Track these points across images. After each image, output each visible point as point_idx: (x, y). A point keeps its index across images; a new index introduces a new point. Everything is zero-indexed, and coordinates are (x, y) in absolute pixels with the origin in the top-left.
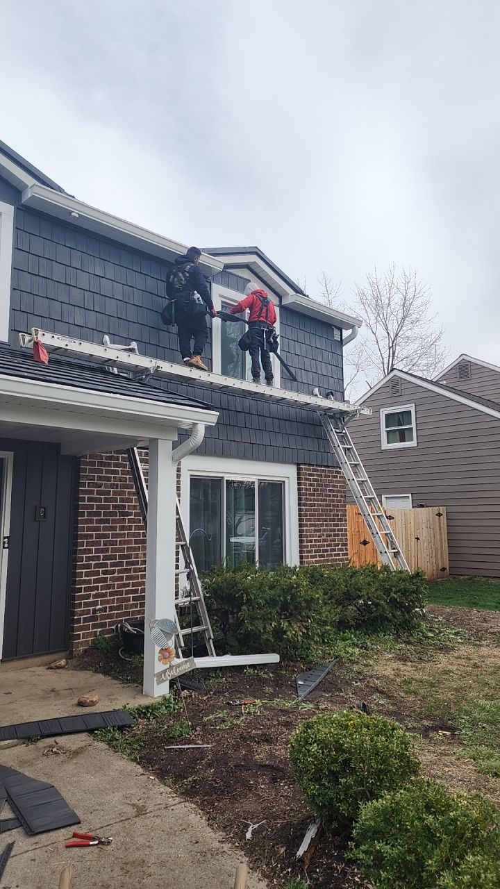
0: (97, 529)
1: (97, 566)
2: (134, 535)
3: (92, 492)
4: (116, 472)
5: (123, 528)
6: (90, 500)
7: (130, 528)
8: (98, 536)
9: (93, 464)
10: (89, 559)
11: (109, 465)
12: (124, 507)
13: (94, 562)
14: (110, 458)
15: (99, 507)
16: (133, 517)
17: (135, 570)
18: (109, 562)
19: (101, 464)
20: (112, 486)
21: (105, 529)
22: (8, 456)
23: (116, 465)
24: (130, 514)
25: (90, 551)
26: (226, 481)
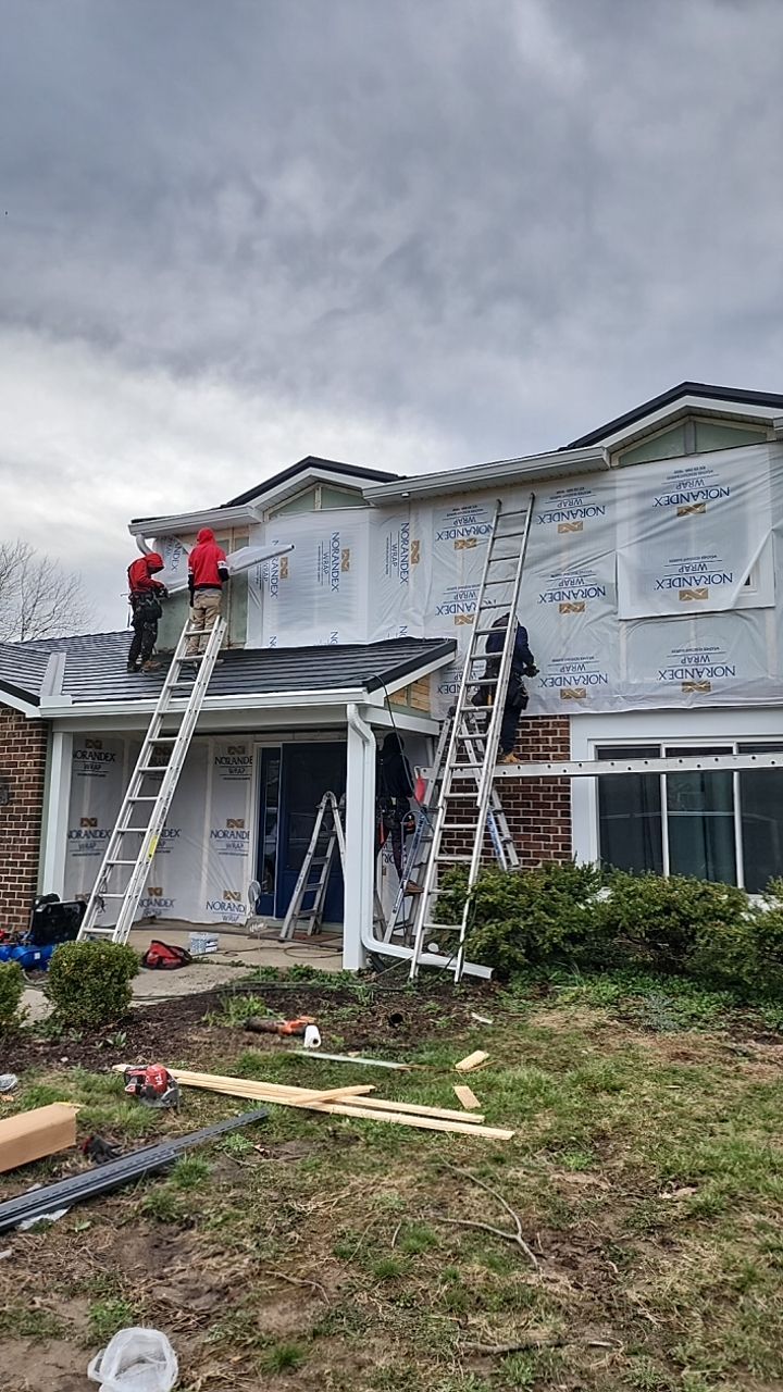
26: (667, 749)
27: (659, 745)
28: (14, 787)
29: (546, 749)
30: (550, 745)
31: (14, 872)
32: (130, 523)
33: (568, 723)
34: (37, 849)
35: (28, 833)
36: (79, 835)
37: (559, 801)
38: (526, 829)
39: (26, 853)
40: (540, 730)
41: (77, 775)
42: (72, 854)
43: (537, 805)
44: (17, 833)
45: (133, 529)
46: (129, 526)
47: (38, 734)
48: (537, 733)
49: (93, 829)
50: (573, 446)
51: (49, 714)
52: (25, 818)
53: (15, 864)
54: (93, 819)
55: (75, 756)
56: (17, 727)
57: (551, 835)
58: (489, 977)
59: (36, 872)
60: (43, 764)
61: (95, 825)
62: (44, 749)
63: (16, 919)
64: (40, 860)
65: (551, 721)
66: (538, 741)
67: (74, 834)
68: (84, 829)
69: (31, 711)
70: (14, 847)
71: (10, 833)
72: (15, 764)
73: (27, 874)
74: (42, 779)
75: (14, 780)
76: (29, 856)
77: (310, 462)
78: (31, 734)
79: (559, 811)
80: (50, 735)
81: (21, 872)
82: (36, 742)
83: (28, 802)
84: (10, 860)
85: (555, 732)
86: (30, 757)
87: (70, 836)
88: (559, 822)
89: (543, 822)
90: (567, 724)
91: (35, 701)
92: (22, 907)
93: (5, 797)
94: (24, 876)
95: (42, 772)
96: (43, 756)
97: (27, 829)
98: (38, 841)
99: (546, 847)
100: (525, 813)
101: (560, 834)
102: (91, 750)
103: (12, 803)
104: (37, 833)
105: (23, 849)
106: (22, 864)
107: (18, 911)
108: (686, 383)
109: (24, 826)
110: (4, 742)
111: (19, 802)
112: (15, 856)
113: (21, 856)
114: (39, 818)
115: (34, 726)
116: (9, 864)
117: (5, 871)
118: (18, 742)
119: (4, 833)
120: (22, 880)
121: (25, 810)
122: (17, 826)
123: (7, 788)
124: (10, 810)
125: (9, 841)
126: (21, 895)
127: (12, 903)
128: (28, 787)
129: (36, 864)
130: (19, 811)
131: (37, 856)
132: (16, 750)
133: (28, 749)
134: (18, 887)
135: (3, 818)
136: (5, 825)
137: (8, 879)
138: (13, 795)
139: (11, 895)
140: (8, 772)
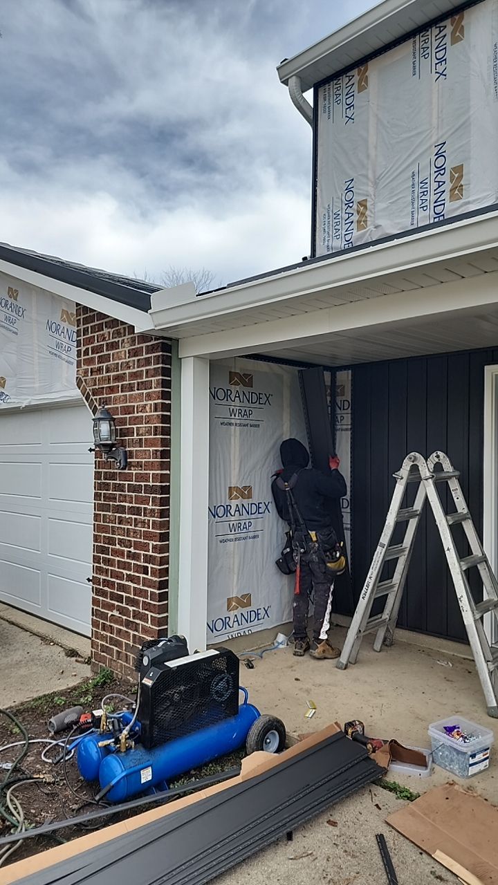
28: (133, 443)
31: (136, 568)
34: (165, 537)
35: (154, 513)
36: (227, 510)
39: (151, 543)
41: (217, 425)
42: (216, 541)
44: (137, 511)
45: (287, 77)
46: (278, 69)
47: (157, 361)
49: (245, 502)
51: (165, 323)
53: (135, 556)
54: (245, 488)
55: (213, 395)
56: (135, 353)
59: (166, 572)
60: (167, 408)
61: (249, 497)
62: (166, 384)
64: (171, 554)
67: (221, 511)
68: (234, 503)
69: (141, 322)
70: (135, 531)
72: (131, 410)
73: (153, 574)
74: (166, 431)
75: (129, 432)
76: (154, 547)
78: (148, 362)
80: (173, 362)
81: (145, 571)
82: (156, 372)
83: (150, 466)
84: (132, 550)
86: (149, 396)
87: (213, 513)
91: (145, 305)
92: (149, 625)
93: (121, 457)
94: (149, 577)
95: (166, 419)
96: (166, 395)
97: (150, 507)
98: (166, 525)
102: (238, 388)
103: (128, 465)
104: (164, 513)
105: (148, 536)
106: (149, 559)
109: (146, 501)
110: (117, 378)
111: (139, 465)
112: (138, 545)
113: (145, 547)
114: (166, 490)
115: (151, 349)
116: (131, 555)
117: (126, 566)
118: (135, 375)
119: (121, 509)
120: (146, 583)
121: (145, 478)
122: (139, 500)
123: (123, 444)
124: (128, 477)
125: (128, 522)
126: (147, 606)
127: (136, 615)
128: (150, 443)
129: (165, 561)
130: (140, 477)
131: (165, 549)
132: (131, 388)
133: (147, 385)
134: (142, 593)
135: (120, 488)
136: (124, 498)
137: (130, 578)
138: (131, 454)
139: (134, 603)
140: (123, 422)
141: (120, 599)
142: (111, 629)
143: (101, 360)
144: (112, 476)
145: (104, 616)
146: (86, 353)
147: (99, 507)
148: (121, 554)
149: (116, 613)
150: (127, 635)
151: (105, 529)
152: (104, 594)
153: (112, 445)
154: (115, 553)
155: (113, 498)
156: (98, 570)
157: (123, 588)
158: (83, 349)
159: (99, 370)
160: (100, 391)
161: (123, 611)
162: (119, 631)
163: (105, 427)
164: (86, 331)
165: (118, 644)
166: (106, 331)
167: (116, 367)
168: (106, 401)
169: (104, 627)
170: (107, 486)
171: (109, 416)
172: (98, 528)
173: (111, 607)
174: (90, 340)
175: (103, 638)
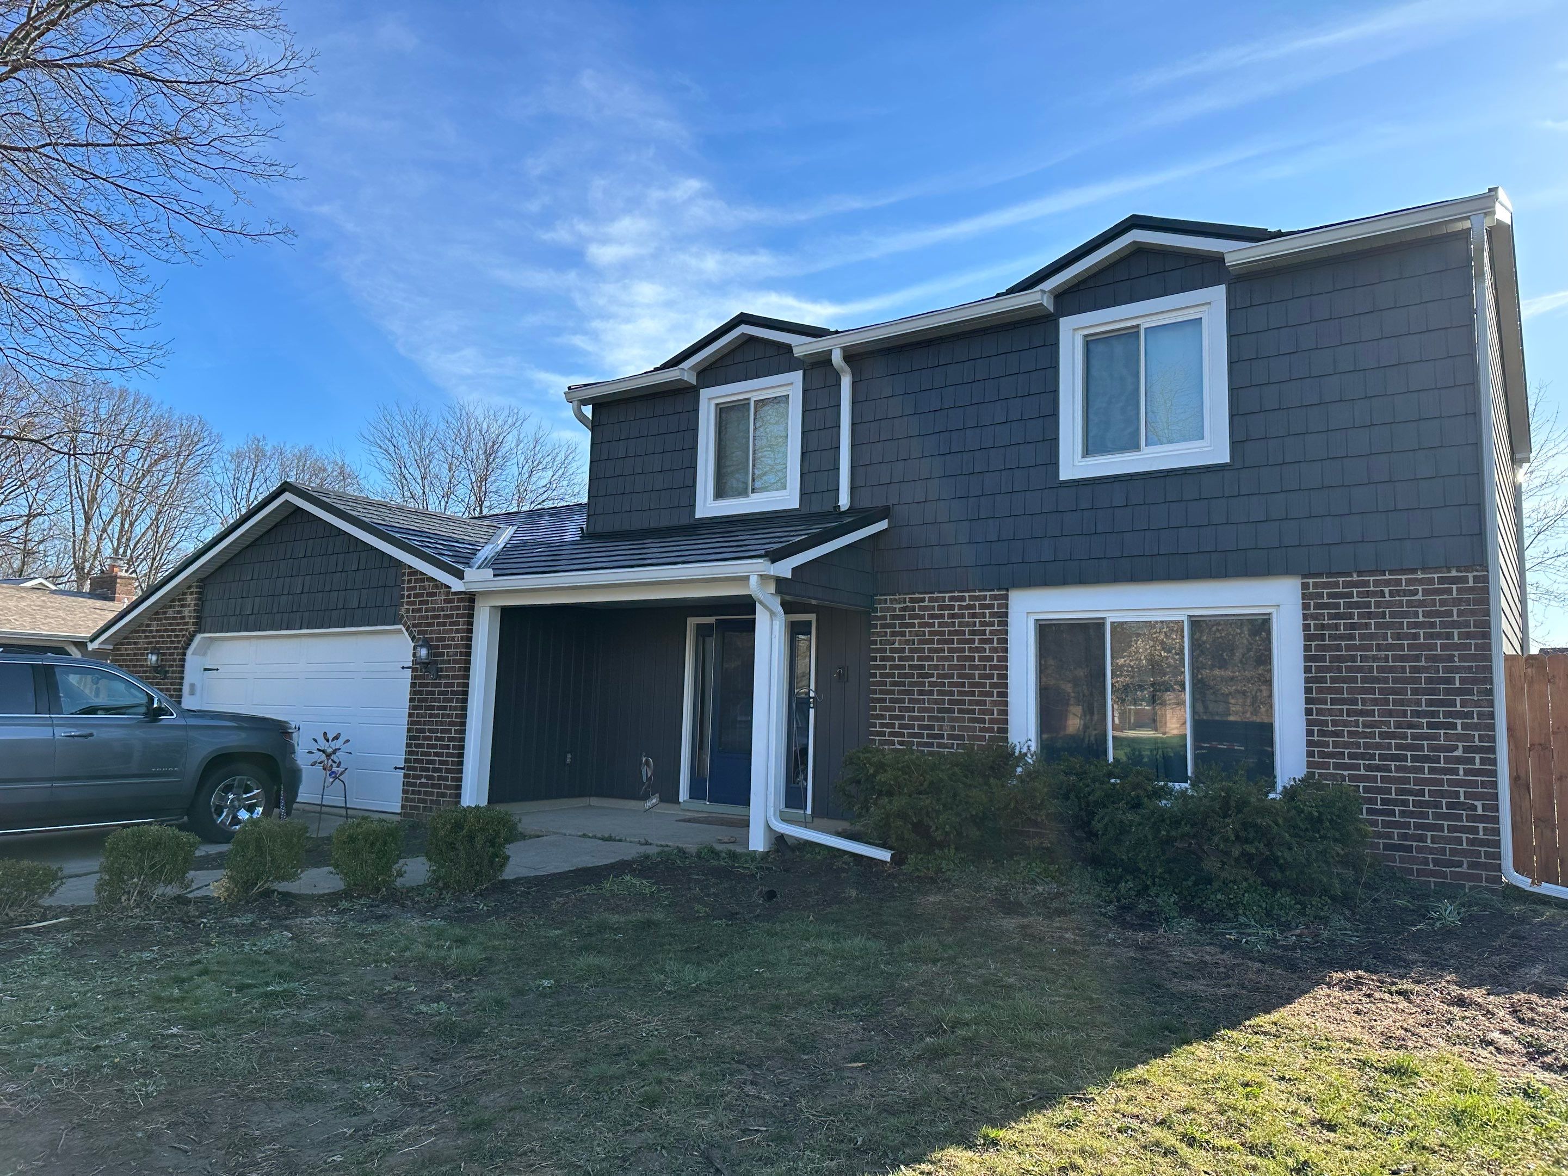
0: (892, 692)
1: (892, 734)
2: (936, 702)
3: (884, 650)
4: (913, 625)
5: (921, 693)
6: (883, 659)
7: (931, 693)
8: (892, 701)
9: (885, 618)
10: (882, 725)
11: (903, 617)
12: (923, 667)
13: (888, 730)
14: (904, 609)
15: (892, 667)
16: (934, 679)
17: (939, 746)
18: (905, 731)
19: (893, 618)
20: (907, 642)
21: (900, 692)
22: (812, 617)
23: (911, 617)
24: (932, 676)
25: (883, 717)
26: (1112, 623)
27: (1104, 618)
28: (443, 662)
29: (983, 624)
30: (987, 619)
31: (442, 747)
32: (567, 390)
33: (1007, 595)
34: (463, 724)
35: (455, 708)
37: (995, 680)
38: (960, 711)
39: (453, 728)
40: (977, 603)
43: (972, 685)
44: (445, 708)
45: (569, 396)
46: (565, 394)
47: (465, 608)
48: (973, 607)
50: (1011, 291)
51: (473, 588)
52: (453, 693)
53: (442, 739)
56: (446, 601)
57: (987, 717)
58: (889, 860)
59: (462, 747)
60: (469, 639)
62: (471, 623)
63: (444, 795)
64: (465, 736)
65: (988, 593)
66: (974, 615)
69: (457, 585)
70: (442, 722)
71: (440, 708)
72: (443, 639)
73: (454, 749)
74: (468, 654)
75: (443, 654)
76: (456, 731)
77: (743, 319)
78: (458, 608)
79: (995, 691)
80: (474, 609)
81: (448, 747)
82: (462, 616)
83: (454, 677)
84: (438, 734)
85: (992, 606)
86: (457, 631)
88: (994, 703)
89: (978, 703)
90: (1006, 597)
91: (460, 575)
93: (435, 671)
94: (451, 751)
95: (468, 646)
96: (468, 631)
97: (453, 704)
98: (464, 716)
99: (981, 730)
100: (960, 693)
101: (995, 716)
103: (440, 677)
104: (464, 708)
105: (450, 724)
106: (451, 739)
107: (446, 787)
108: (1133, 216)
109: (451, 700)
110: (434, 617)
111: (447, 677)
112: (443, 731)
113: (449, 731)
114: (466, 693)
115: (460, 600)
116: (437, 739)
117: (434, 746)
118: (446, 616)
119: (432, 708)
120: (449, 755)
121: (452, 685)
122: (445, 700)
123: (436, 662)
124: (439, 685)
125: (437, 716)
126: (448, 771)
127: (439, 778)
128: (455, 662)
129: (463, 740)
130: (447, 685)
131: (464, 732)
132: (444, 624)
133: (458, 623)
134: (446, 763)
135: (433, 693)
136: (434, 700)
137: (436, 754)
138: (441, 670)
139: (439, 770)
140: (437, 647)
141: (427, 770)
142: (419, 793)
143: (421, 603)
144: (426, 685)
145: (414, 784)
146: (409, 596)
147: (413, 708)
148: (430, 738)
149: (423, 780)
150: (432, 794)
151: (418, 723)
152: (414, 769)
153: (428, 663)
154: (425, 738)
155: (426, 700)
156: (410, 753)
157: (429, 762)
158: (406, 593)
159: (420, 610)
160: (419, 625)
161: (428, 778)
162: (426, 793)
163: (423, 652)
164: (409, 581)
165: (424, 801)
166: (426, 583)
167: (433, 609)
168: (425, 632)
169: (413, 792)
170: (420, 693)
171: (426, 643)
172: (411, 723)
173: (420, 777)
174: (414, 588)
175: (413, 800)
